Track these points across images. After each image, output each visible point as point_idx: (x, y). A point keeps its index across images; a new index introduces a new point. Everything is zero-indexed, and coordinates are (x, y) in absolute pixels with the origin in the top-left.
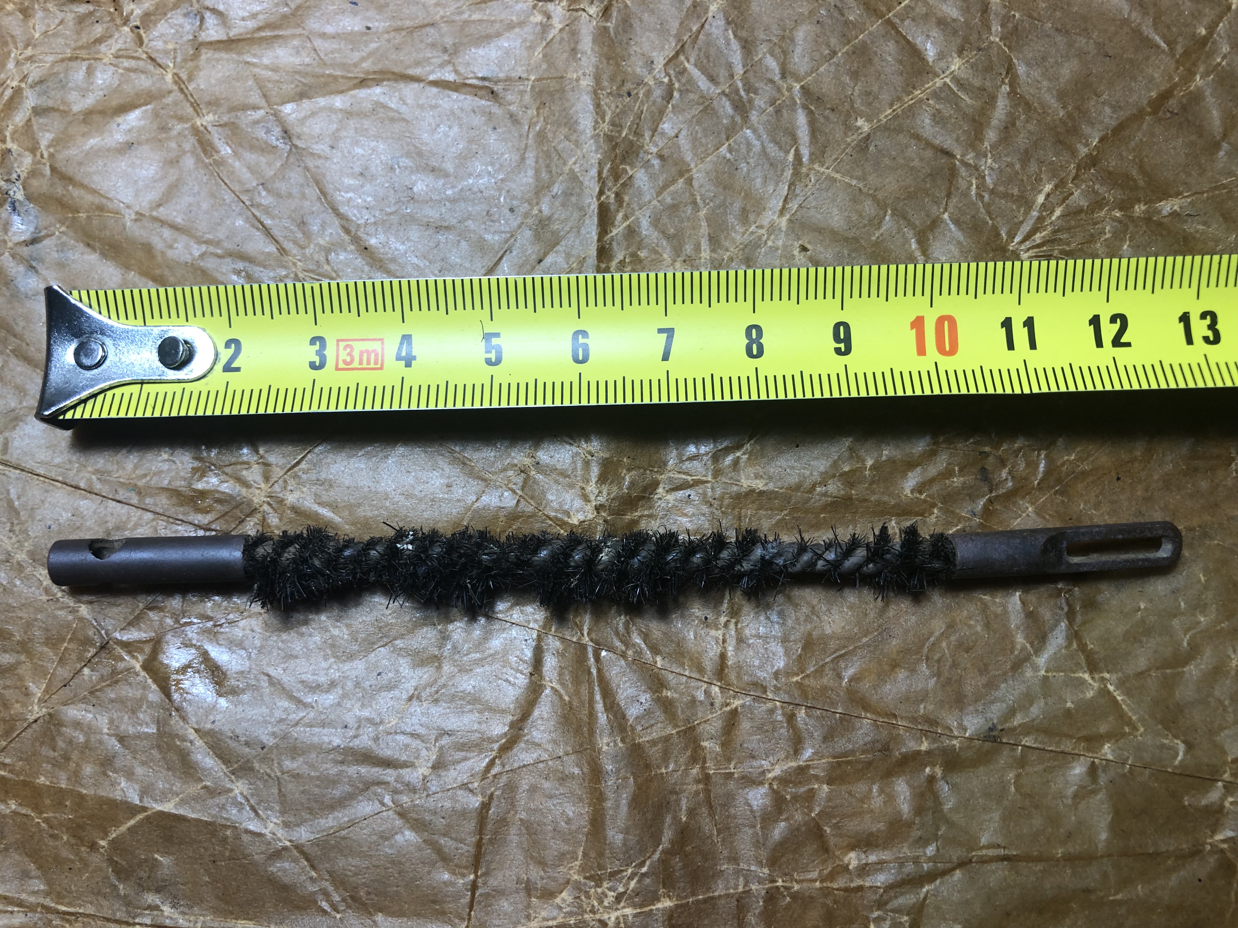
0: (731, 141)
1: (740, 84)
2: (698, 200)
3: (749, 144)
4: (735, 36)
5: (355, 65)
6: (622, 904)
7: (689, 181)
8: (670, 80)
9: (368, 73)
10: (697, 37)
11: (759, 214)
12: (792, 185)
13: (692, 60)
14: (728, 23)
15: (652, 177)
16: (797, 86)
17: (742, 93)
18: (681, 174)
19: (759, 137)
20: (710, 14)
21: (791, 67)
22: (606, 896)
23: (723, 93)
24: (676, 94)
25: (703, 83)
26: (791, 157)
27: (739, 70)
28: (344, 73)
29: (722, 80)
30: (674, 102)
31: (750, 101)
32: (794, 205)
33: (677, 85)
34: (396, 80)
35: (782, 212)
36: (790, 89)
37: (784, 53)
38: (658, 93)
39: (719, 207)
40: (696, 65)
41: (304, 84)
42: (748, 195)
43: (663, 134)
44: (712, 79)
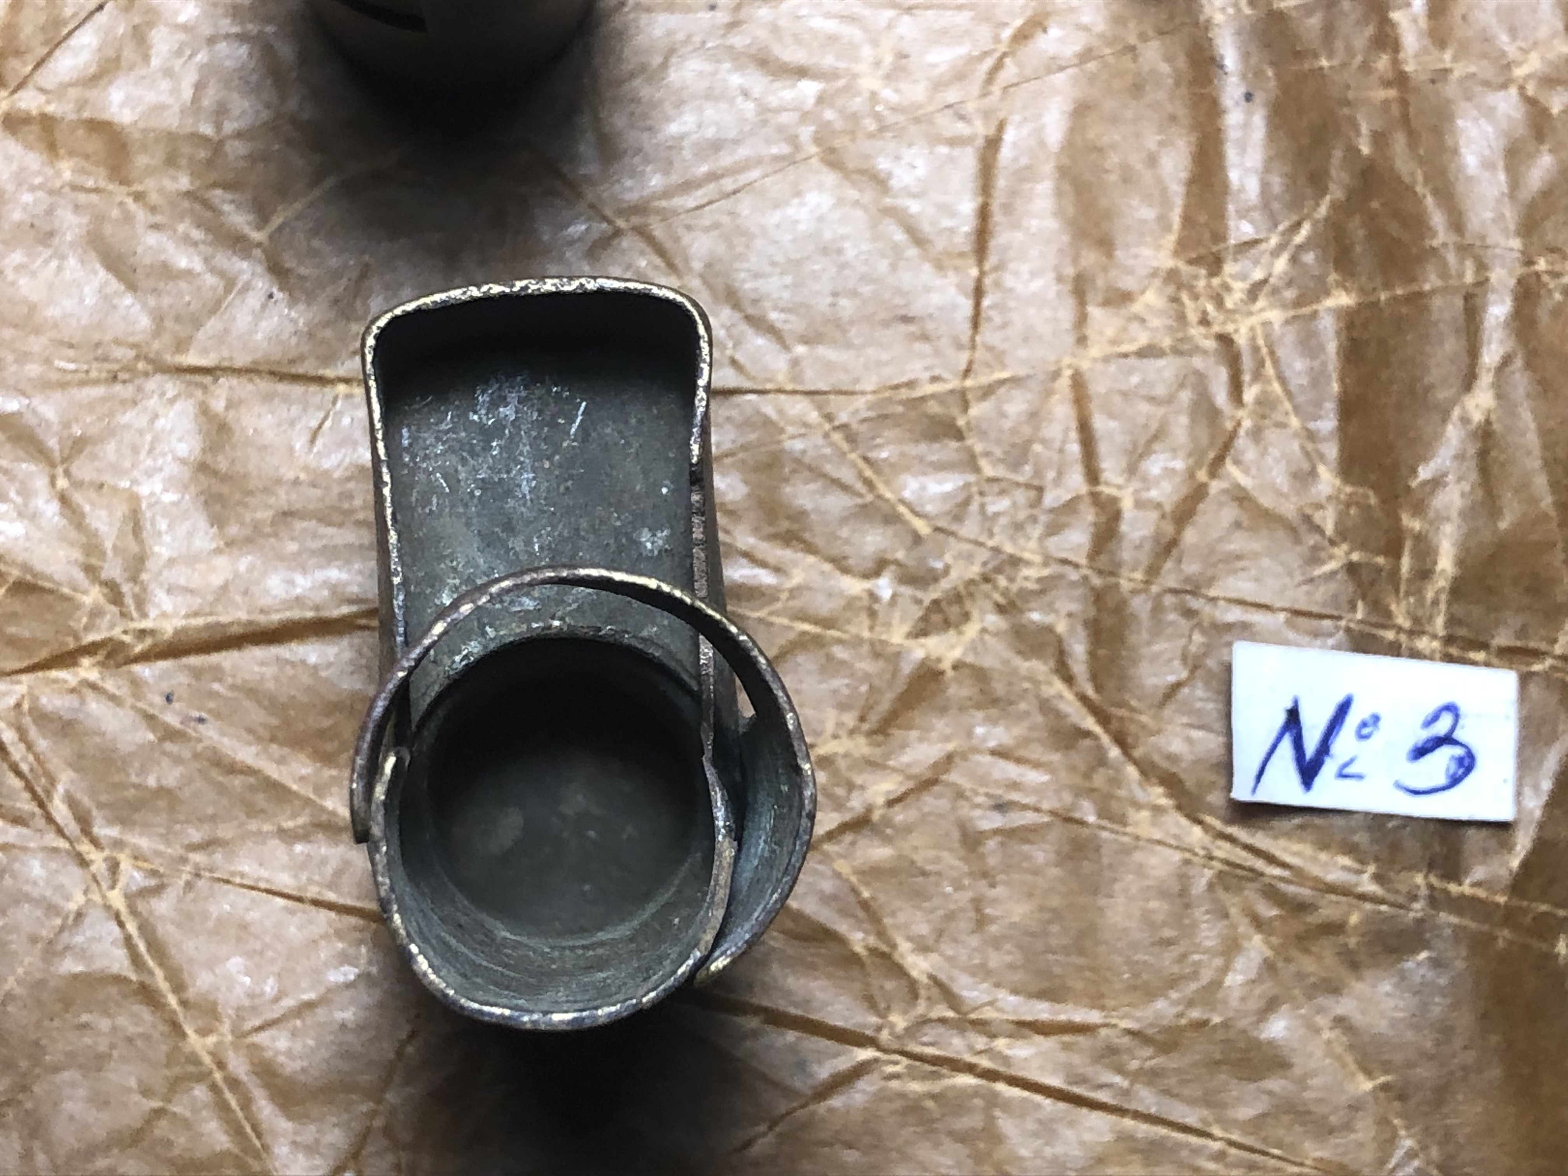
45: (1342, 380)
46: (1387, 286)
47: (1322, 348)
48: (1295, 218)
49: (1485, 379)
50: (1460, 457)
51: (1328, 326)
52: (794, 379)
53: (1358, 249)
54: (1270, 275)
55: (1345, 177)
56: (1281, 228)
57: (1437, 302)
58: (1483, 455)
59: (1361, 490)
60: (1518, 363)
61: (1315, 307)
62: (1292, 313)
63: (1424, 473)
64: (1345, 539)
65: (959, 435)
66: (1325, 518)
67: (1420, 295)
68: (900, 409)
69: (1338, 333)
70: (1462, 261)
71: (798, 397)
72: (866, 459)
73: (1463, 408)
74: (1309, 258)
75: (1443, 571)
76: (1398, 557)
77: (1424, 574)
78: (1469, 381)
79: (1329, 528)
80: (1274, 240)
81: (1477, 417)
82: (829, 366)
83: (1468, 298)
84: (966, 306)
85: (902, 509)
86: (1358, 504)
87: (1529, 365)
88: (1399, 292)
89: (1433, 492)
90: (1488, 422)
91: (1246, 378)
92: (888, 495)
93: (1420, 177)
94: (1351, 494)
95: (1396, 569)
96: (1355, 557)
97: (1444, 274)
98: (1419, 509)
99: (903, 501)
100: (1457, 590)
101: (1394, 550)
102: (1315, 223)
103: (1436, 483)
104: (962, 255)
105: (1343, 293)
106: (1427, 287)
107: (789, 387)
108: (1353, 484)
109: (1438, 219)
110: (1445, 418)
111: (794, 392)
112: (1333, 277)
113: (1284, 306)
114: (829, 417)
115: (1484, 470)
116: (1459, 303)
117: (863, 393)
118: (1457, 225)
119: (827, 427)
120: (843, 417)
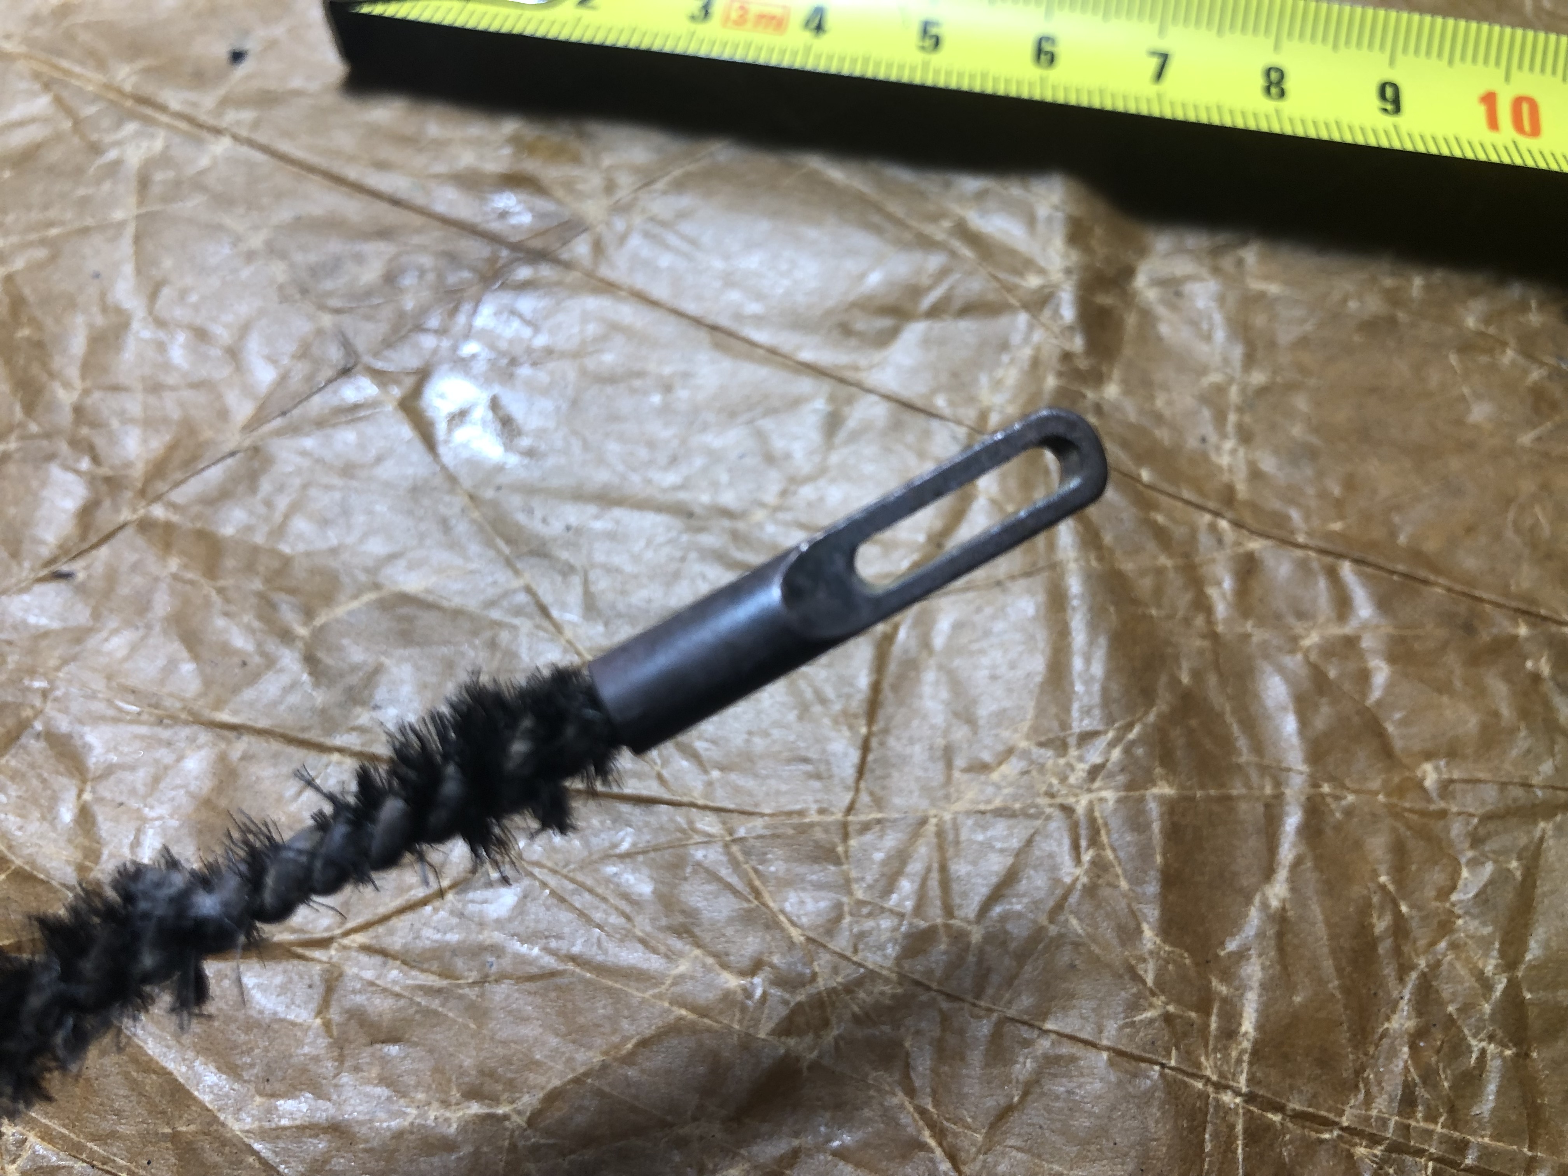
6: (1097, 784)
22: (1072, 768)
45: (1164, 855)
46: (1202, 787)
47: (1148, 826)
48: (1129, 719)
49: (1282, 874)
50: (1261, 935)
51: (1154, 809)
52: (706, 796)
53: (1179, 753)
54: (1107, 761)
55: (1168, 696)
56: (1116, 725)
57: (1243, 806)
58: (1280, 935)
59: (1178, 951)
60: (1309, 864)
61: (1142, 792)
62: (1123, 794)
63: (1232, 946)
64: (1163, 992)
65: (837, 862)
66: (1146, 971)
67: (1229, 798)
68: (791, 832)
69: (1162, 815)
70: (1262, 776)
71: (708, 813)
72: (756, 871)
73: (1264, 894)
74: (1140, 751)
75: (1246, 1033)
76: (1208, 1014)
77: (1230, 1033)
78: (1268, 873)
79: (1150, 980)
80: (1111, 735)
81: (1275, 903)
82: (737, 790)
83: (1267, 806)
84: (854, 756)
85: (782, 918)
86: (1175, 962)
87: (1317, 867)
88: (1212, 792)
89: (1238, 962)
90: (1284, 909)
91: (1083, 843)
92: (771, 904)
93: (1228, 709)
94: (1169, 953)
95: (1207, 1025)
96: (1171, 1008)
97: (1248, 785)
98: (1227, 976)
99: (782, 911)
100: (1257, 1053)
101: (1204, 1009)
102: (1145, 725)
103: (1241, 955)
104: (856, 716)
105: (1166, 786)
106: (1235, 792)
107: (701, 802)
108: (1172, 944)
109: (1242, 743)
110: (1249, 901)
111: (705, 808)
112: (1158, 771)
113: (1117, 789)
114: (731, 832)
115: (1281, 950)
116: (1260, 809)
117: (762, 815)
118: (1258, 748)
119: (728, 838)
120: (741, 832)
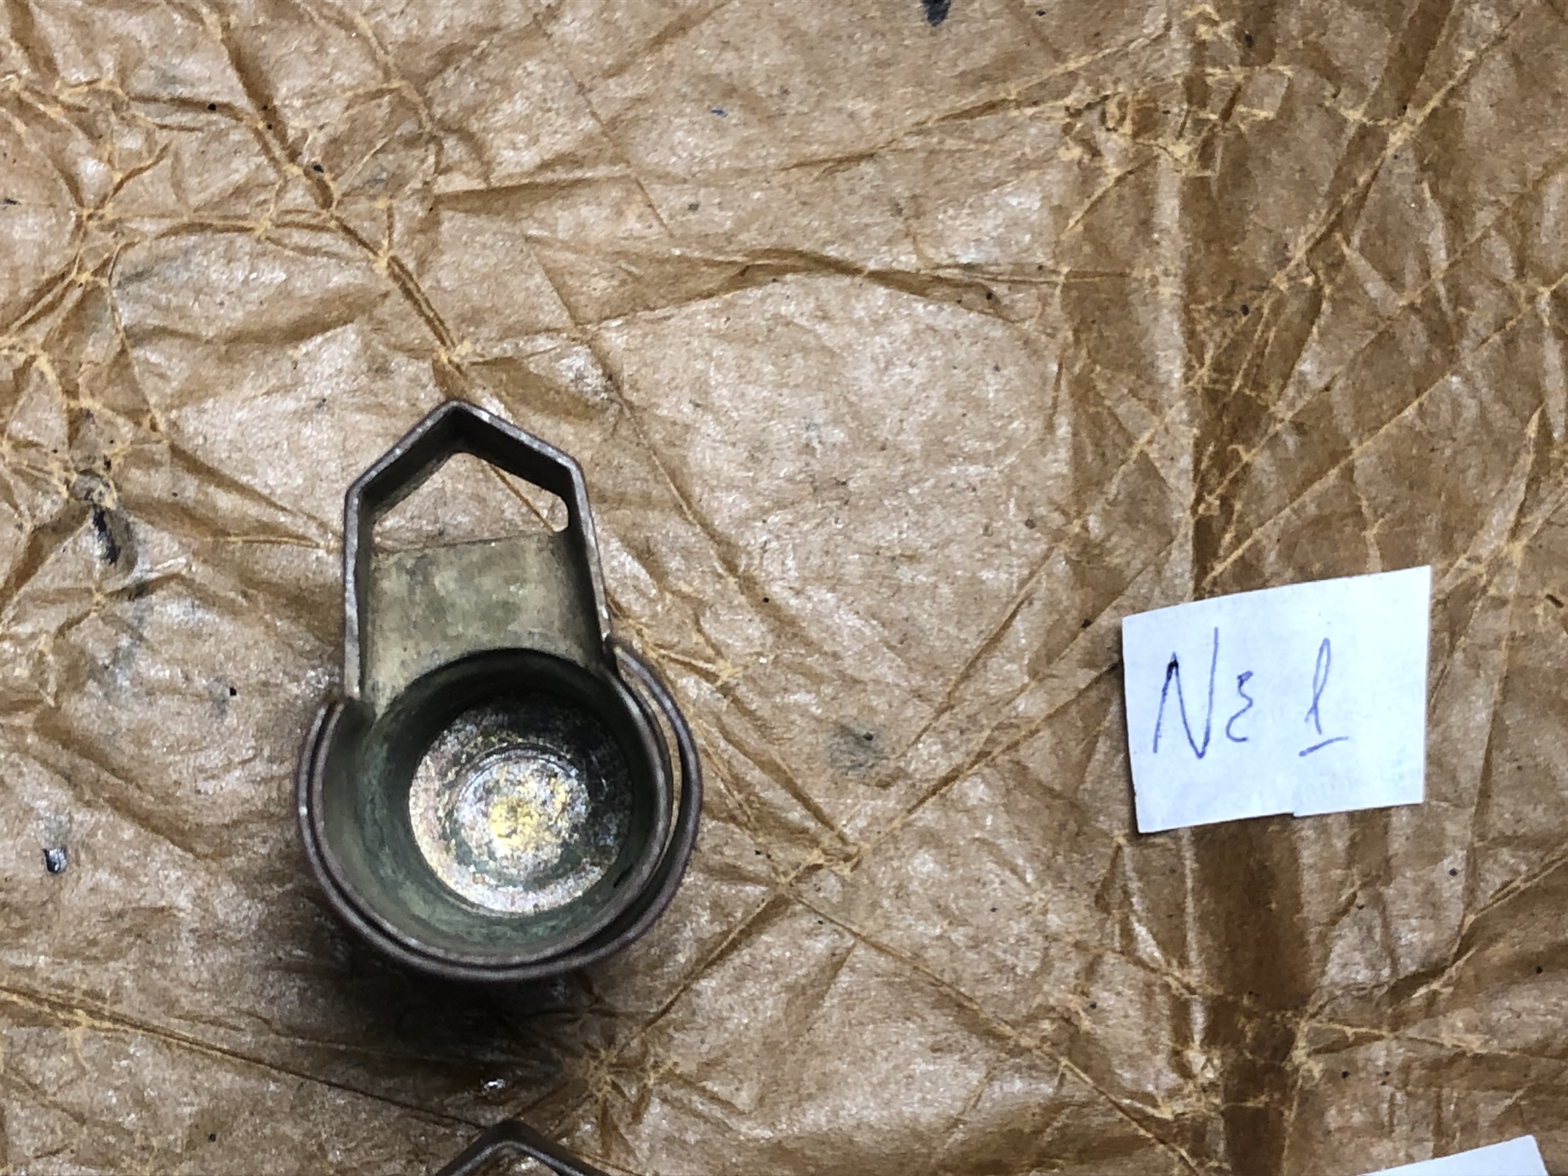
0: (1425, 395)
1: (1442, 290)
2: (1364, 510)
3: (1457, 407)
4: (1435, 193)
5: (729, 238)
7: (1349, 473)
8: (1317, 281)
9: (752, 253)
10: (1364, 196)
11: (1472, 535)
12: (1533, 481)
13: (1356, 240)
14: (1423, 169)
15: (1284, 466)
16: (1545, 294)
17: (1445, 305)
18: (1334, 458)
19: (1474, 392)
20: (1390, 152)
21: (1536, 254)
23: (1412, 306)
24: (1325, 306)
25: (1375, 287)
26: (1532, 430)
27: (1440, 258)
28: (708, 255)
29: (1409, 279)
30: (1322, 321)
31: (1461, 320)
32: (1536, 519)
33: (1327, 290)
34: (808, 270)
35: (1514, 533)
36: (1532, 299)
37: (1524, 226)
38: (1293, 306)
39: (1401, 521)
40: (1362, 250)
41: (637, 279)
42: (1453, 501)
43: (1302, 383)
44: (1393, 279)
